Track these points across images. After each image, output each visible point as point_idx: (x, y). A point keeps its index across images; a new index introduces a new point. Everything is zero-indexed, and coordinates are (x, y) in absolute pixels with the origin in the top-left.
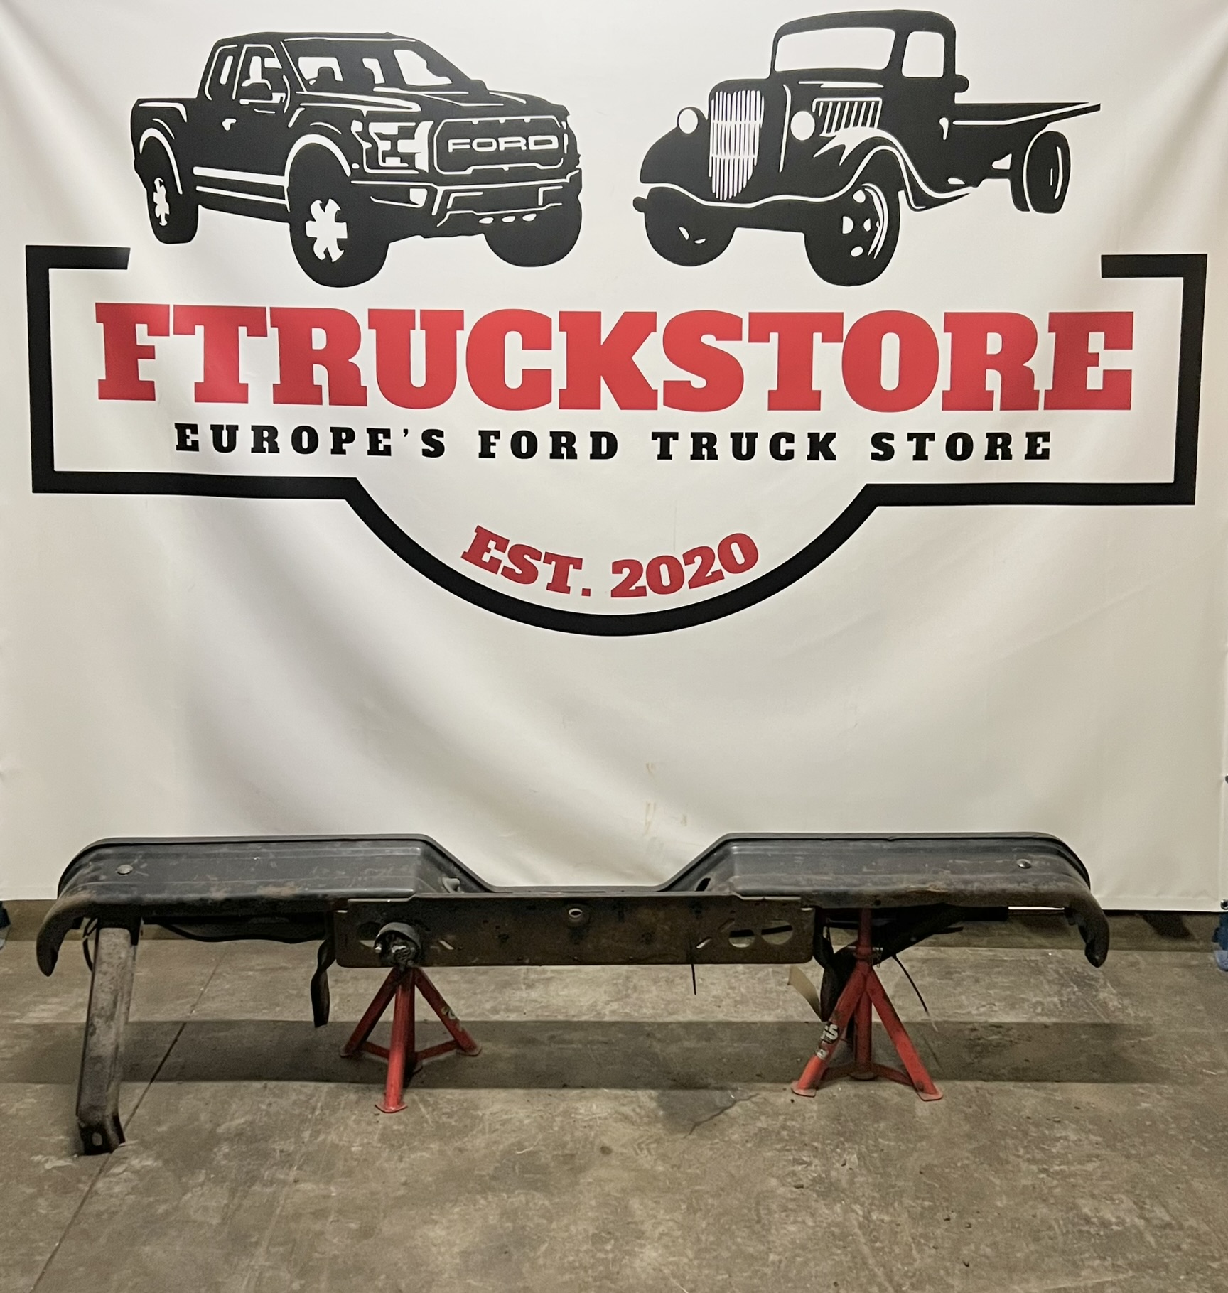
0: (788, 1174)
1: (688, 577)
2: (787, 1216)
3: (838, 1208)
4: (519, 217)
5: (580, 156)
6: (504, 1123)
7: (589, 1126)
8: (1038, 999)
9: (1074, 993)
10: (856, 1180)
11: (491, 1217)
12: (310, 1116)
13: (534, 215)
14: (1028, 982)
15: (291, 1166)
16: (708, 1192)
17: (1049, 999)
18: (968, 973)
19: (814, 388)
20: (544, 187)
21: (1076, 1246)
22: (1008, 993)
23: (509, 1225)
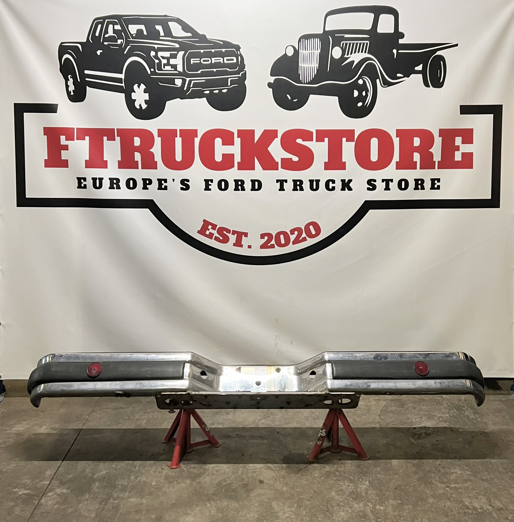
0: (340, 490)
1: (292, 240)
2: (340, 508)
3: (361, 505)
4: (220, 90)
5: (245, 65)
6: (217, 471)
7: (254, 471)
8: (440, 415)
9: (455, 412)
10: (368, 492)
11: (213, 511)
12: (134, 470)
13: (227, 90)
14: (435, 408)
15: (126, 491)
16: (305, 499)
17: (445, 415)
18: (410, 405)
19: (343, 161)
20: (230, 78)
21: (463, 518)
22: (428, 413)
23: (220, 514)
